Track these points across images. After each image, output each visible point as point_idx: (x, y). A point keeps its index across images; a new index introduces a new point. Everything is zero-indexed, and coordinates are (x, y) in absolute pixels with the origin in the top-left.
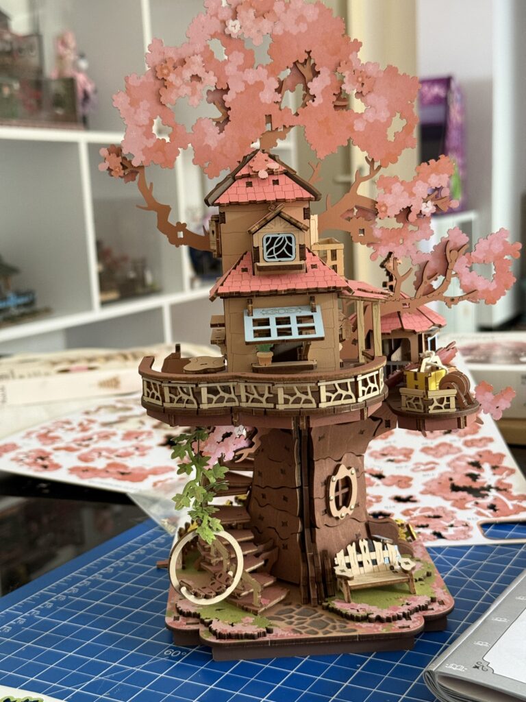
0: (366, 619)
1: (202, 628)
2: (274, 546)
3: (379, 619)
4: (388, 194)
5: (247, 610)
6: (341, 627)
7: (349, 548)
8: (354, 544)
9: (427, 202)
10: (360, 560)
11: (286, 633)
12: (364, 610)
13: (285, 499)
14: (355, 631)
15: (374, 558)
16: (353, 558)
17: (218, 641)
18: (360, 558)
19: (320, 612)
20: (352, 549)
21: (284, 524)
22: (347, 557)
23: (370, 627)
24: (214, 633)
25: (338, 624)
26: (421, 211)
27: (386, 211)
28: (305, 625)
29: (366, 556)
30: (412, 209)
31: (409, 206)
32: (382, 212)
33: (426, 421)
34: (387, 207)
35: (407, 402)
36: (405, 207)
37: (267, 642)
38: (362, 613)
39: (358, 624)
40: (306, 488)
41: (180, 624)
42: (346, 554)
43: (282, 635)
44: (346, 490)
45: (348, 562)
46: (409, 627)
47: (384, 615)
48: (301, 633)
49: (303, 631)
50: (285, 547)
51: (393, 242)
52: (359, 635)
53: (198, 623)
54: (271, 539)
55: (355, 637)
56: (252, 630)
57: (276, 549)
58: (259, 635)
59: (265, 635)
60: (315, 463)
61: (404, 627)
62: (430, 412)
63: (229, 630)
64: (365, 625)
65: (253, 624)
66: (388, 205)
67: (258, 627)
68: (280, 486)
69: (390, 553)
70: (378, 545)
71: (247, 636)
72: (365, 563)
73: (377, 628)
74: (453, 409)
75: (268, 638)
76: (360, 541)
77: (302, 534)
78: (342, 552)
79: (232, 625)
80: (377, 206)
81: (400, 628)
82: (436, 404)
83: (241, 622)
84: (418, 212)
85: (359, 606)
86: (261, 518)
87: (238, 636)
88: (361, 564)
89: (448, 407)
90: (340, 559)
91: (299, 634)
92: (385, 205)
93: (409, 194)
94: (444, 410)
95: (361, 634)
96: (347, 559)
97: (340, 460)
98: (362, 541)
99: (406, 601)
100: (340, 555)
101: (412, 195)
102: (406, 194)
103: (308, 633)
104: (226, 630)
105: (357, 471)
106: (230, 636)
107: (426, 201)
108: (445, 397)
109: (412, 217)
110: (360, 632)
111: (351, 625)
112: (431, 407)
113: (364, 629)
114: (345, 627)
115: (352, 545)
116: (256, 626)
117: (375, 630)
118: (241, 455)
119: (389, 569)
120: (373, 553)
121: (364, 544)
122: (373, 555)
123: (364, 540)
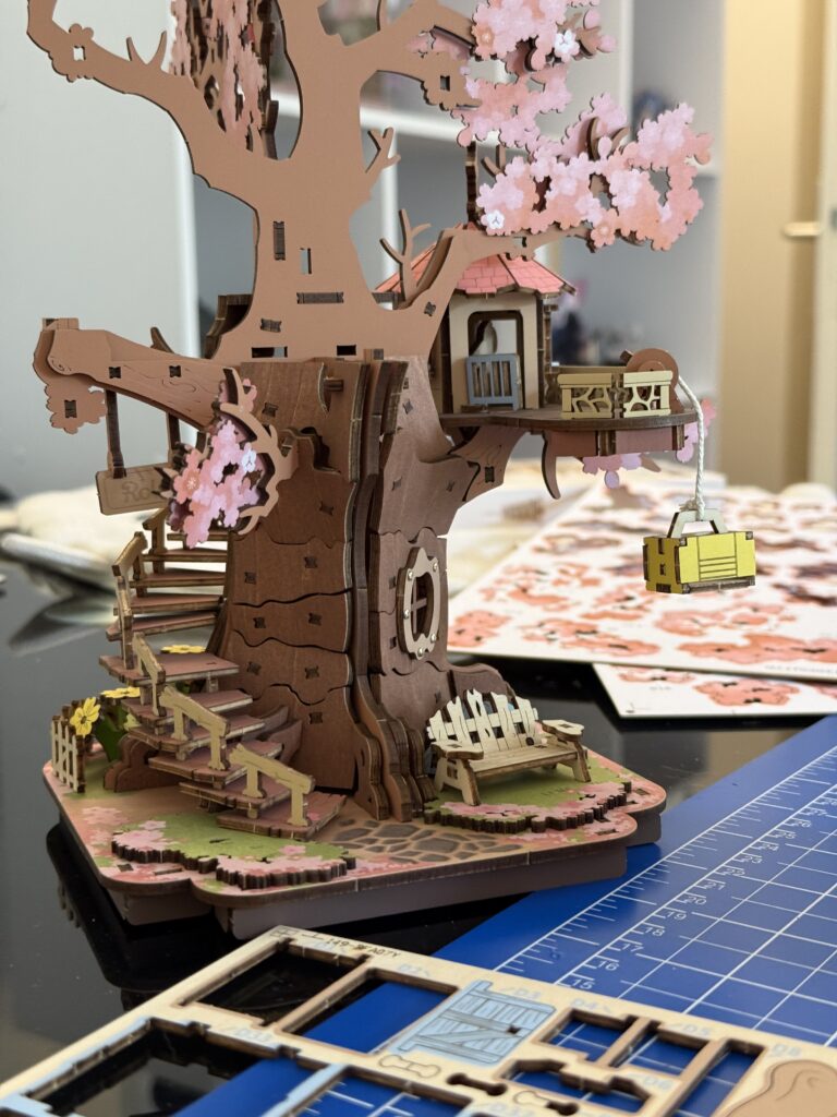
0: (527, 825)
1: (196, 878)
2: (289, 722)
3: (553, 824)
4: (496, 9)
5: (280, 834)
6: (486, 845)
7: (450, 706)
8: (458, 699)
9: (564, 33)
10: (473, 730)
11: (383, 865)
12: (516, 812)
13: (314, 619)
14: (518, 847)
15: (496, 724)
16: (460, 726)
17: (247, 893)
18: (471, 725)
19: (424, 828)
20: (455, 708)
21: (310, 673)
22: (448, 724)
23: (542, 839)
24: (235, 879)
25: (474, 841)
26: (553, 49)
27: (491, 43)
28: (410, 849)
29: (483, 722)
30: (537, 43)
31: (533, 37)
32: (484, 43)
33: (618, 434)
34: (493, 36)
35: (575, 400)
36: (526, 38)
37: (353, 883)
38: (514, 818)
39: (514, 837)
40: (362, 592)
41: (140, 875)
42: (447, 718)
43: (375, 869)
44: (423, 603)
45: (451, 732)
46: (614, 831)
47: (560, 814)
48: (414, 862)
49: (415, 858)
50: (316, 718)
51: (499, 111)
52: (531, 854)
53: (180, 870)
54: (282, 706)
55: (522, 857)
56: (314, 863)
57: (297, 727)
58: (334, 872)
59: (344, 873)
60: (382, 538)
61: (605, 833)
62: (626, 415)
63: (266, 869)
64: (528, 836)
65: (309, 854)
66: (496, 31)
67: (323, 860)
68: (303, 593)
69: (524, 715)
70: (501, 700)
71: (309, 876)
72: (482, 735)
73: (558, 839)
75: (351, 876)
76: (469, 694)
77: (352, 687)
78: (439, 715)
79: (264, 860)
80: (475, 31)
81: (599, 834)
82: (636, 399)
83: (281, 854)
84: (549, 52)
85: (502, 808)
86: (255, 669)
87: (291, 878)
88: (475, 737)
89: (657, 405)
90: (437, 729)
91: (410, 864)
92: (489, 30)
93: (533, 11)
95: (533, 850)
96: (449, 729)
97: (416, 540)
98: (472, 693)
99: (583, 793)
100: (436, 721)
101: (538, 14)
102: (529, 12)
103: (425, 859)
104: (259, 870)
106: (272, 880)
107: (562, 29)
108: (653, 386)
109: (538, 59)
110: (526, 849)
111: (502, 840)
112: (628, 406)
113: (530, 843)
114: (493, 844)
115: (454, 702)
116: (320, 857)
117: (557, 842)
118: (248, 519)
119: (524, 742)
120: (493, 716)
121: (475, 698)
122: (495, 720)
123: (474, 691)
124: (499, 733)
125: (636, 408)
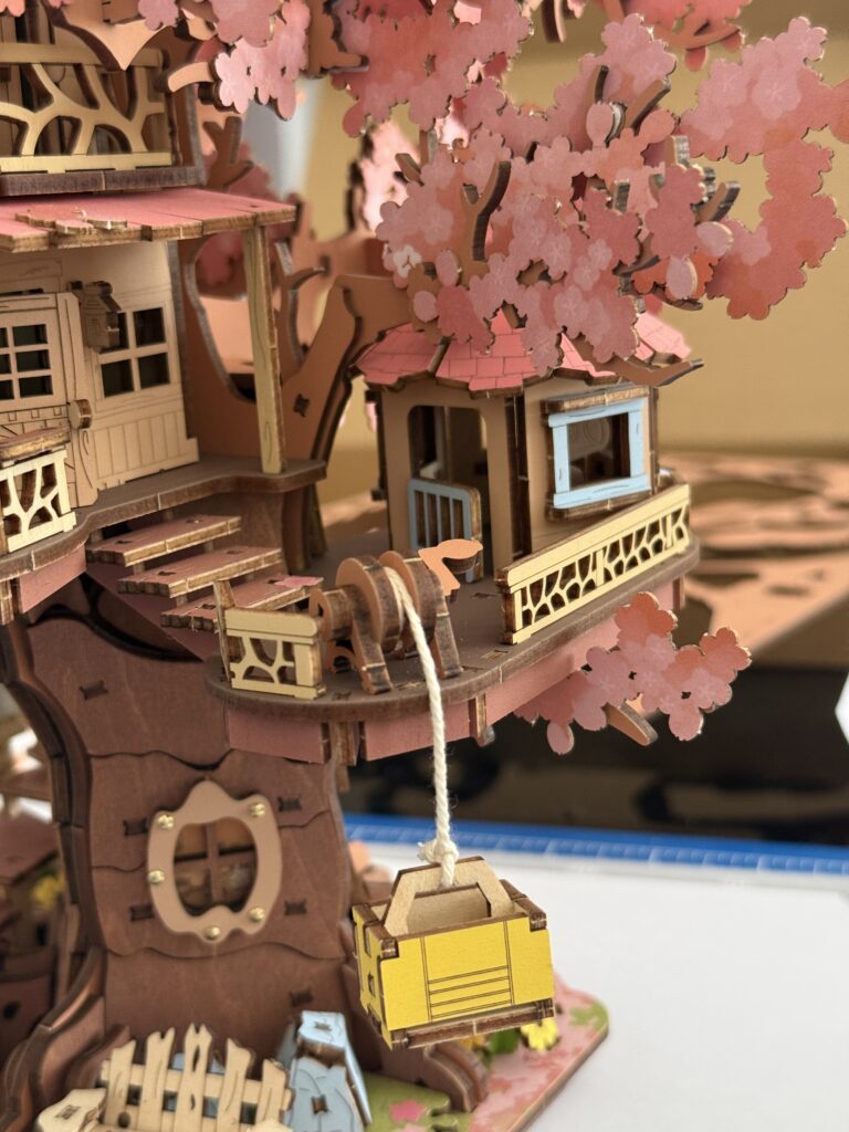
7: (153, 1040)
8: (170, 1034)
10: (171, 1089)
15: (212, 1093)
18: (172, 1081)
22: (137, 1069)
29: (193, 1082)
42: (139, 1058)
45: (135, 1082)
62: (235, 685)
72: (182, 1103)
74: (306, 689)
76: (191, 1030)
78: (129, 1050)
88: (169, 1101)
89: (286, 676)
90: (117, 1069)
94: (277, 687)
96: (136, 1076)
97: (215, 766)
98: (197, 1030)
100: (122, 1055)
105: (282, 806)
108: (280, 640)
112: (238, 669)
115: (163, 1036)
120: (214, 1080)
121: (199, 1040)
122: (213, 1087)
123: (203, 1030)
124: (209, 1108)
125: (250, 673)
